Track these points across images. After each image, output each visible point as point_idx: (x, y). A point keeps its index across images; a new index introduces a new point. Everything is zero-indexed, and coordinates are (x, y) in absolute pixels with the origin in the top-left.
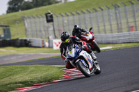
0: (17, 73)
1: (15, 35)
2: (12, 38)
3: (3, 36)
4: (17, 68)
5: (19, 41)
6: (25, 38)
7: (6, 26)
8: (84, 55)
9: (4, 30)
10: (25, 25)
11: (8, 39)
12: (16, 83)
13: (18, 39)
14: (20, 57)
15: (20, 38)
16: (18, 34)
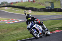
0: (56, 23)
1: (56, 6)
2: (55, 8)
3: (50, 7)
4: (56, 21)
5: (58, 9)
6: (60, 8)
7: (52, 2)
8: (36, 27)
9: (51, 4)
10: (60, 2)
11: (53, 8)
12: (56, 28)
13: (57, 8)
14: (58, 16)
15: (58, 8)
16: (57, 6)
